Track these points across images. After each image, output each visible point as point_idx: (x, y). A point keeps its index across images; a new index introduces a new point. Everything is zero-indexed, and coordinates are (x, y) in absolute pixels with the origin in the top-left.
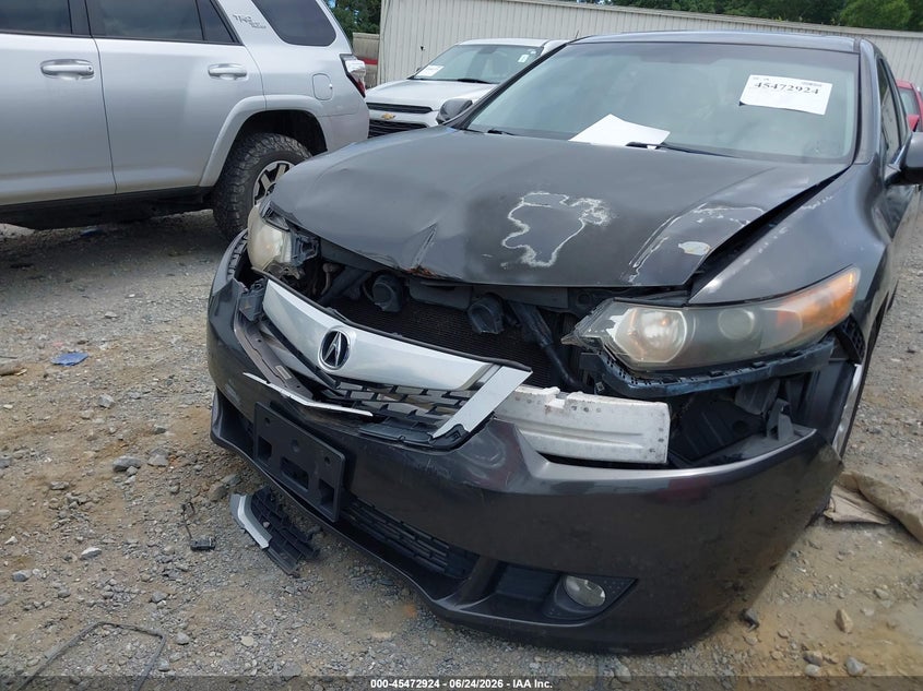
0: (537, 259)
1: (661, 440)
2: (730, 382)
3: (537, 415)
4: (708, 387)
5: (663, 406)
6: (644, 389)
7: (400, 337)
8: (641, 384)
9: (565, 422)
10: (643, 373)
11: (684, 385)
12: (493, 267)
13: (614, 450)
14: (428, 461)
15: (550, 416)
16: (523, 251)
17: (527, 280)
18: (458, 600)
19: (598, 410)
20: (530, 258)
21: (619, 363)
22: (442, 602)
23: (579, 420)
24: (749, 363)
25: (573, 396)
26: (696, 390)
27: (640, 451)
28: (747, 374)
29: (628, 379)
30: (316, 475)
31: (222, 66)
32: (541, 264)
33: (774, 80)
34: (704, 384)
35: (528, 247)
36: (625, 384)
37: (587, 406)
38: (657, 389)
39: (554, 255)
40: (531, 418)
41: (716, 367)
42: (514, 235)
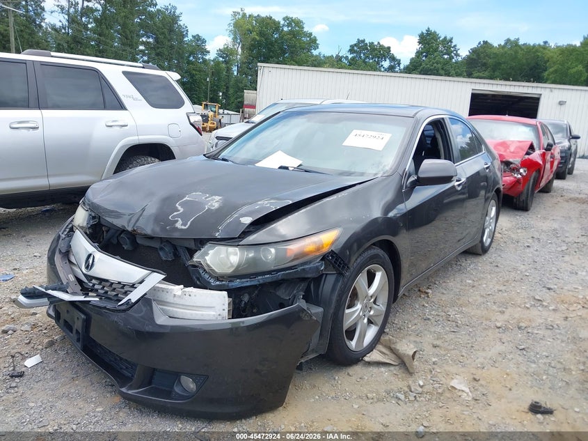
0: (182, 225)
1: (224, 310)
2: (259, 281)
3: (170, 299)
4: (248, 284)
5: (225, 293)
6: (218, 285)
7: (119, 258)
8: (218, 283)
9: (181, 302)
10: (219, 278)
11: (237, 283)
12: (163, 229)
13: (202, 315)
14: (115, 318)
15: (175, 299)
16: (177, 221)
17: (176, 235)
18: (130, 388)
19: (195, 296)
20: (179, 225)
21: (209, 274)
22: (124, 390)
23: (187, 301)
24: (270, 272)
25: (187, 289)
26: (242, 285)
27: (214, 315)
28: (268, 278)
29: (212, 281)
30: (75, 327)
31: (114, 121)
32: (183, 227)
33: (364, 132)
34: (247, 283)
35: (179, 219)
36: (210, 283)
37: (191, 294)
38: (224, 285)
39: (189, 223)
40: (168, 300)
41: (253, 274)
42: (175, 213)
